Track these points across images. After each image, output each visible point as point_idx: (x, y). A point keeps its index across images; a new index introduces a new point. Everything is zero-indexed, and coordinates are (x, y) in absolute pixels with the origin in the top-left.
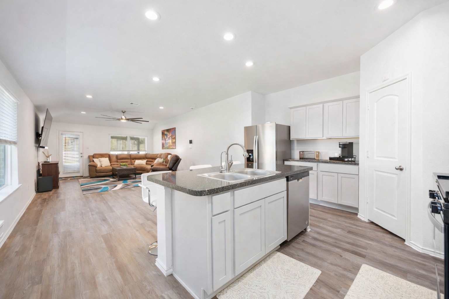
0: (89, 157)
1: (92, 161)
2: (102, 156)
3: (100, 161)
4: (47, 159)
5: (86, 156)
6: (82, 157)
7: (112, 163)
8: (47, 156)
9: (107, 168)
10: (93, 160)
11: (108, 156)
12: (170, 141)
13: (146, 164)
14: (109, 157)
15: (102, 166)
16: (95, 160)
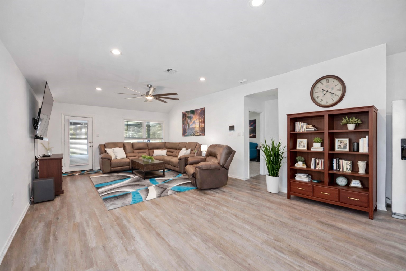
0: (100, 146)
1: (103, 151)
2: (115, 145)
3: (114, 153)
4: (48, 152)
5: (96, 146)
6: (91, 147)
7: (129, 155)
8: (47, 148)
9: (123, 161)
10: (105, 150)
11: (122, 145)
12: (197, 126)
13: (167, 155)
14: (124, 146)
15: (116, 158)
16: (108, 150)
